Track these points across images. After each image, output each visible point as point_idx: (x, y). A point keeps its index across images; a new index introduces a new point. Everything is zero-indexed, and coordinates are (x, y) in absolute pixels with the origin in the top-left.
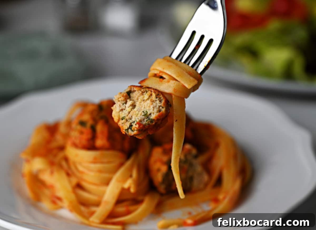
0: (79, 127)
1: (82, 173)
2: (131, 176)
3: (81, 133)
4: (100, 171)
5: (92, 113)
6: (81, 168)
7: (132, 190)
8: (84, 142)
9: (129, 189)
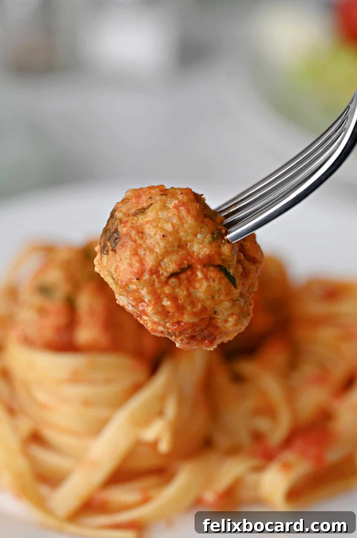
0: (37, 300)
1: (44, 407)
2: (161, 413)
3: (42, 311)
4: (87, 403)
5: (67, 266)
6: (41, 396)
7: (164, 447)
8: (49, 334)
9: (154, 444)
